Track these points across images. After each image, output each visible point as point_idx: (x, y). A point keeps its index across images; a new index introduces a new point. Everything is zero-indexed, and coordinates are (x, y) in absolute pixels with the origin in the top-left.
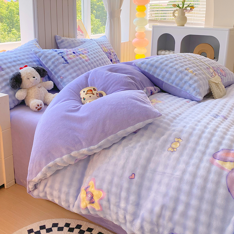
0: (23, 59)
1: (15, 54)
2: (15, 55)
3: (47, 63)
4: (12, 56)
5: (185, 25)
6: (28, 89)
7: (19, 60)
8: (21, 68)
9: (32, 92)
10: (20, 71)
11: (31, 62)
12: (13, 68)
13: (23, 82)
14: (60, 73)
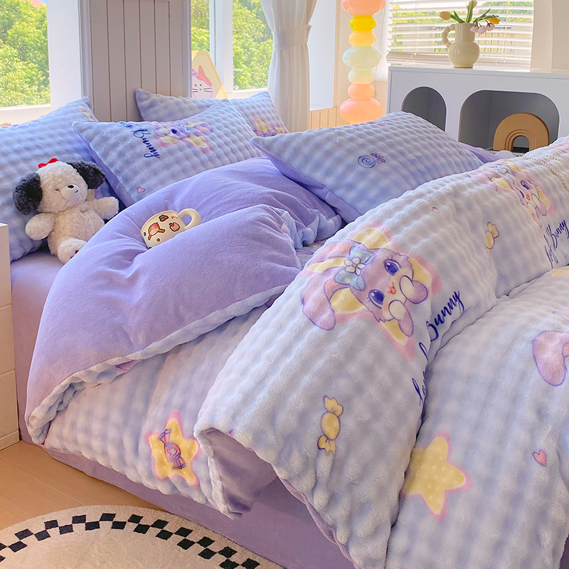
0: (49, 145)
1: (31, 132)
2: (31, 136)
3: (105, 155)
4: (22, 137)
5: (476, 67)
6: (56, 215)
7: (38, 147)
8: (41, 166)
9: (66, 221)
10: (40, 171)
11: (68, 151)
12: (23, 165)
13: (45, 198)
14: (136, 180)
